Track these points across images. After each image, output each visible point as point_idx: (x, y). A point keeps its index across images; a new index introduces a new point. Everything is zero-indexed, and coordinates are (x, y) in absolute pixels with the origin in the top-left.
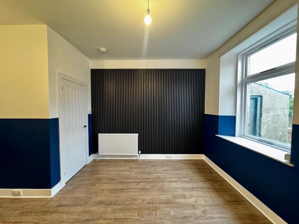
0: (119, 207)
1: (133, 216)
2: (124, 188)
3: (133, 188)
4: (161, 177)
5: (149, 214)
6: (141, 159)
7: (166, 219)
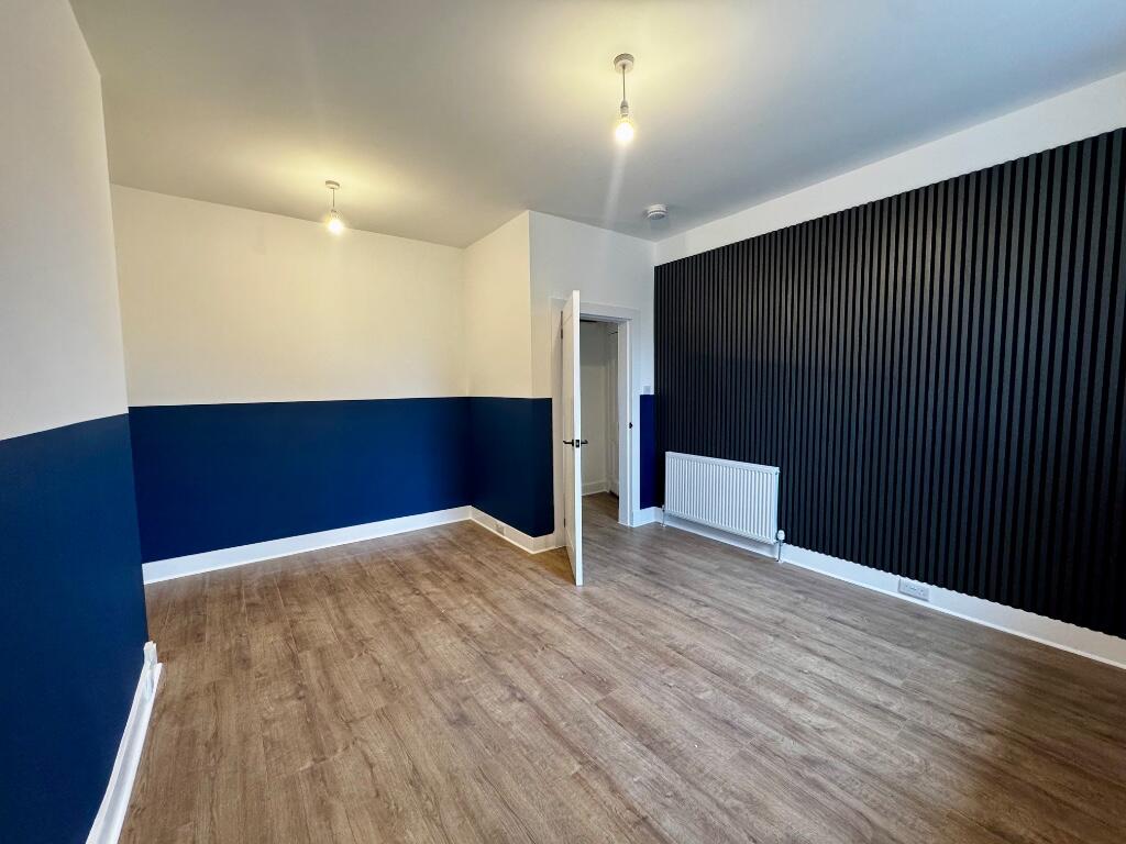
0: (608, 617)
1: (615, 643)
2: (656, 597)
3: (671, 606)
4: (788, 625)
5: (647, 661)
6: (785, 563)
7: (675, 692)
